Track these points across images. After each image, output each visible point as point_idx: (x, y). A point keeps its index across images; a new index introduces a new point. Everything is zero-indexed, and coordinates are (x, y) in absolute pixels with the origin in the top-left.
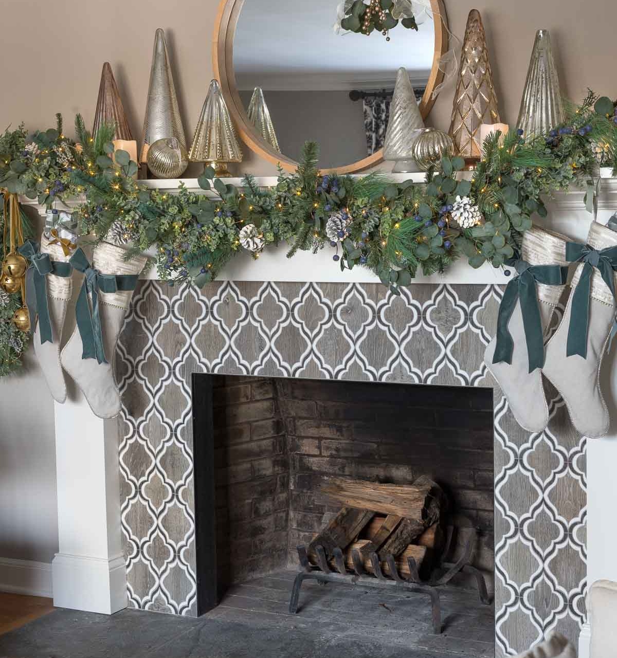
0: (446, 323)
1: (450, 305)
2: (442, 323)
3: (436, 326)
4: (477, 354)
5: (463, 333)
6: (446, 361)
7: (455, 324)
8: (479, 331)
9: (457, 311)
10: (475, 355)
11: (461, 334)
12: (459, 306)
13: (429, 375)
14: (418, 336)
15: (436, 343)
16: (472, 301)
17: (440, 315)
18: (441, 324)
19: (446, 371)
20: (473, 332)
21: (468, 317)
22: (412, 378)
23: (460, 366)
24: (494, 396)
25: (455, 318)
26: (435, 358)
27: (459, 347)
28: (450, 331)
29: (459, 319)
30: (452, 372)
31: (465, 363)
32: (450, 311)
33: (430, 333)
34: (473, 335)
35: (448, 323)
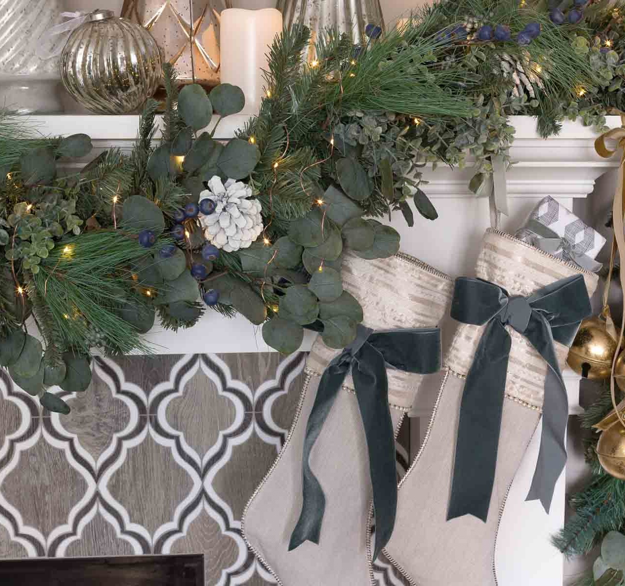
0: (98, 429)
1: (105, 392)
2: (89, 430)
3: (75, 437)
4: (167, 489)
5: (135, 449)
6: (98, 508)
7: (117, 431)
8: (171, 443)
9: (123, 405)
10: (163, 492)
11: (133, 451)
12: (126, 393)
13: (61, 539)
14: (33, 460)
15: (75, 473)
16: (157, 382)
17: (83, 414)
18: (88, 434)
19: (98, 528)
20: (158, 445)
21: (148, 415)
22: (21, 548)
23: (131, 516)
24: (206, 571)
25: (117, 419)
26: (73, 504)
27: (127, 477)
28: (106, 445)
29: (127, 420)
30: (113, 529)
31: (140, 509)
32: (105, 405)
33: (62, 452)
34: (158, 451)
35: (102, 429)
